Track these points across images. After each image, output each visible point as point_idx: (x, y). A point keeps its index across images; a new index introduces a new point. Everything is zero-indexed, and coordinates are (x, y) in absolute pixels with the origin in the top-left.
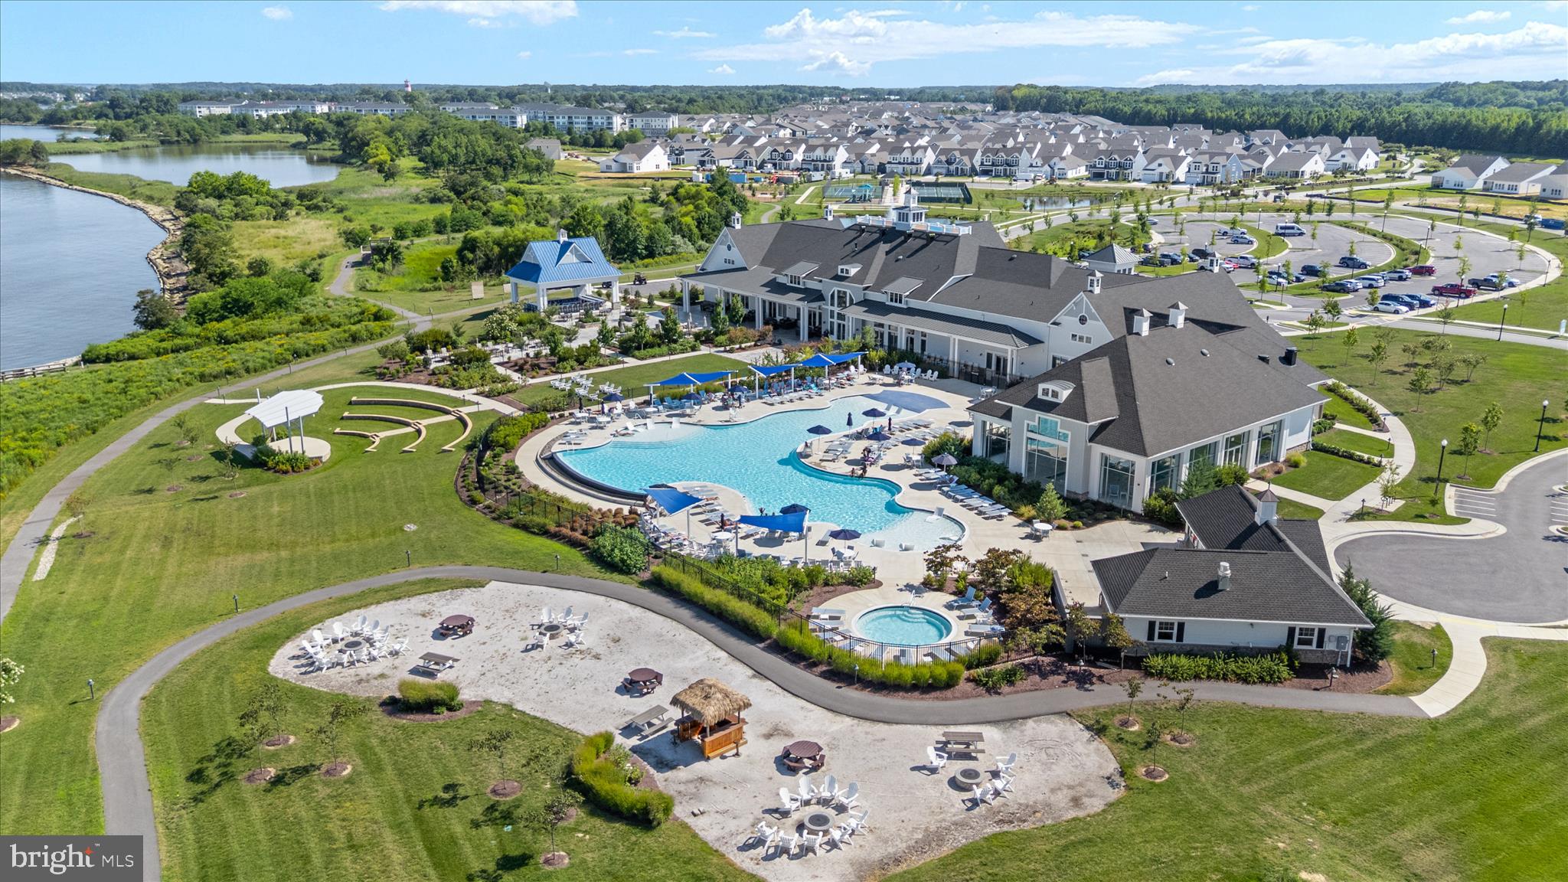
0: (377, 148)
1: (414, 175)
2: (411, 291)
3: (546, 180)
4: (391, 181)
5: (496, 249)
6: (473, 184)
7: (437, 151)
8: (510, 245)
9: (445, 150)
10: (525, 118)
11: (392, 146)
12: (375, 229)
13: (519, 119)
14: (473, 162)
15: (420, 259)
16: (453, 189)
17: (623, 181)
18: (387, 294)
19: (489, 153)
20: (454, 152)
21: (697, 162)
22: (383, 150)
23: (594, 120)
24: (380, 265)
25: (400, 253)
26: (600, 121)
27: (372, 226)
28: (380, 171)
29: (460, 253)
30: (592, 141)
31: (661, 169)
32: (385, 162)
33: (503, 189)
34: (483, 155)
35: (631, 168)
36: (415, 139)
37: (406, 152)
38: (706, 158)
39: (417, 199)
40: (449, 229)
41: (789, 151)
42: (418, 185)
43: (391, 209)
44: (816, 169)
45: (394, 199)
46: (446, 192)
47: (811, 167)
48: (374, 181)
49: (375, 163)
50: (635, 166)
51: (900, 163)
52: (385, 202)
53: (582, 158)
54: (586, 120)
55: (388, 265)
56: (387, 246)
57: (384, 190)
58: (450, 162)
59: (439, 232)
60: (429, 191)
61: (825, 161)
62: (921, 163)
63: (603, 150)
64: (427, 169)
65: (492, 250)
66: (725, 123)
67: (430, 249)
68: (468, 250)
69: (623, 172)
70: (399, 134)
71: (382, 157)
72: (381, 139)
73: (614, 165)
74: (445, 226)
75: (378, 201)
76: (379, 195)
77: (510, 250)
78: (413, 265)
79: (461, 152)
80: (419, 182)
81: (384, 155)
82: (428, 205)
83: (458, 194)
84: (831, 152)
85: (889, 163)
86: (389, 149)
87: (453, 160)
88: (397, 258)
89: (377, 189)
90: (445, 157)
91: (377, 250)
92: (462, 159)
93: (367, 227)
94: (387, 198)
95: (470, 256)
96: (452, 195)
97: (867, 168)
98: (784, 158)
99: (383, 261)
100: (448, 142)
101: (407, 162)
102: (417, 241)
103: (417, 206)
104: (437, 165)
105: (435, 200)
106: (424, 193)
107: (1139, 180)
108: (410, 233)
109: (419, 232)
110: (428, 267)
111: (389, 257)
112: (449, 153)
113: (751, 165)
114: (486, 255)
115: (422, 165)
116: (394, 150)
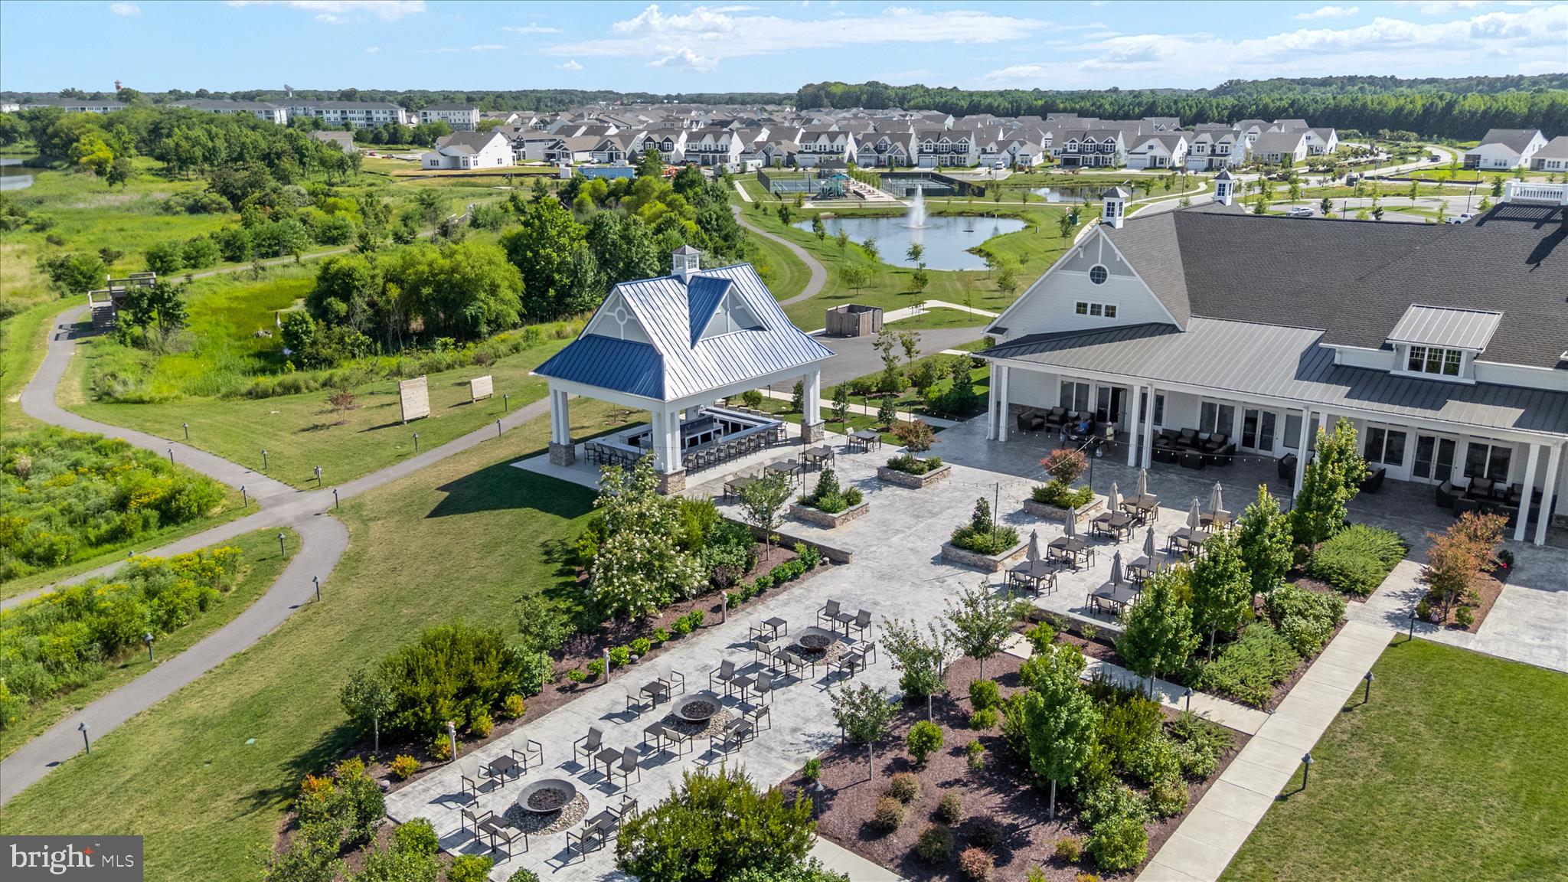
0: (91, 143)
1: (151, 178)
2: (227, 396)
3: (353, 180)
4: (118, 186)
5: (394, 291)
6: (255, 184)
7: (184, 143)
8: (426, 283)
9: (196, 142)
10: (284, 113)
11: (112, 141)
12: (108, 257)
13: (277, 114)
14: (241, 157)
15: (215, 312)
16: (224, 192)
17: (462, 180)
18: (168, 410)
19: (263, 145)
20: (210, 144)
21: (543, 157)
22: (100, 145)
23: (374, 115)
24: (137, 330)
25: (178, 305)
26: (381, 116)
27: (103, 251)
28: (100, 172)
29: (317, 304)
30: (385, 136)
31: (504, 165)
32: (106, 161)
33: (304, 191)
34: (255, 148)
35: (466, 163)
36: (145, 134)
37: (133, 151)
38: (556, 151)
39: (167, 208)
40: (248, 252)
41: (668, 140)
42: (163, 190)
43: (127, 224)
44: (705, 163)
45: (129, 210)
46: (215, 196)
47: (699, 160)
48: (92, 186)
49: (91, 162)
50: (471, 160)
51: (815, 152)
52: (114, 213)
53: (378, 156)
54: (364, 115)
55: (152, 332)
56: (148, 291)
57: (108, 197)
58: (206, 159)
59: (235, 259)
60: (185, 195)
61: (716, 151)
62: (843, 152)
63: (400, 146)
64: (169, 170)
65: (384, 292)
66: (530, 119)
67: (223, 289)
68: (334, 294)
69: (453, 169)
70: (122, 128)
71: (101, 154)
72: (96, 133)
73: (442, 160)
74: (241, 248)
75: (104, 212)
76: (103, 203)
77: (426, 291)
78: (202, 324)
79: (220, 143)
80: (161, 186)
81: (103, 152)
82: (185, 218)
83: (235, 199)
84: (723, 141)
85: (800, 152)
86: (108, 145)
87: (210, 156)
88: (172, 317)
89: (100, 197)
90: (198, 152)
91: (124, 301)
92: (224, 155)
93: (93, 253)
94: (118, 208)
95: (342, 307)
96: (224, 200)
97: (773, 160)
98: (661, 148)
99: (142, 323)
100: (198, 132)
101: (139, 163)
102: (199, 275)
103: (168, 218)
104: (185, 162)
105: (196, 208)
106: (178, 199)
107: (1125, 166)
108: (179, 261)
109: (195, 258)
110: (233, 329)
111: (154, 314)
112: (204, 146)
113: (618, 157)
114: (372, 304)
115: (159, 164)
116: (116, 146)
